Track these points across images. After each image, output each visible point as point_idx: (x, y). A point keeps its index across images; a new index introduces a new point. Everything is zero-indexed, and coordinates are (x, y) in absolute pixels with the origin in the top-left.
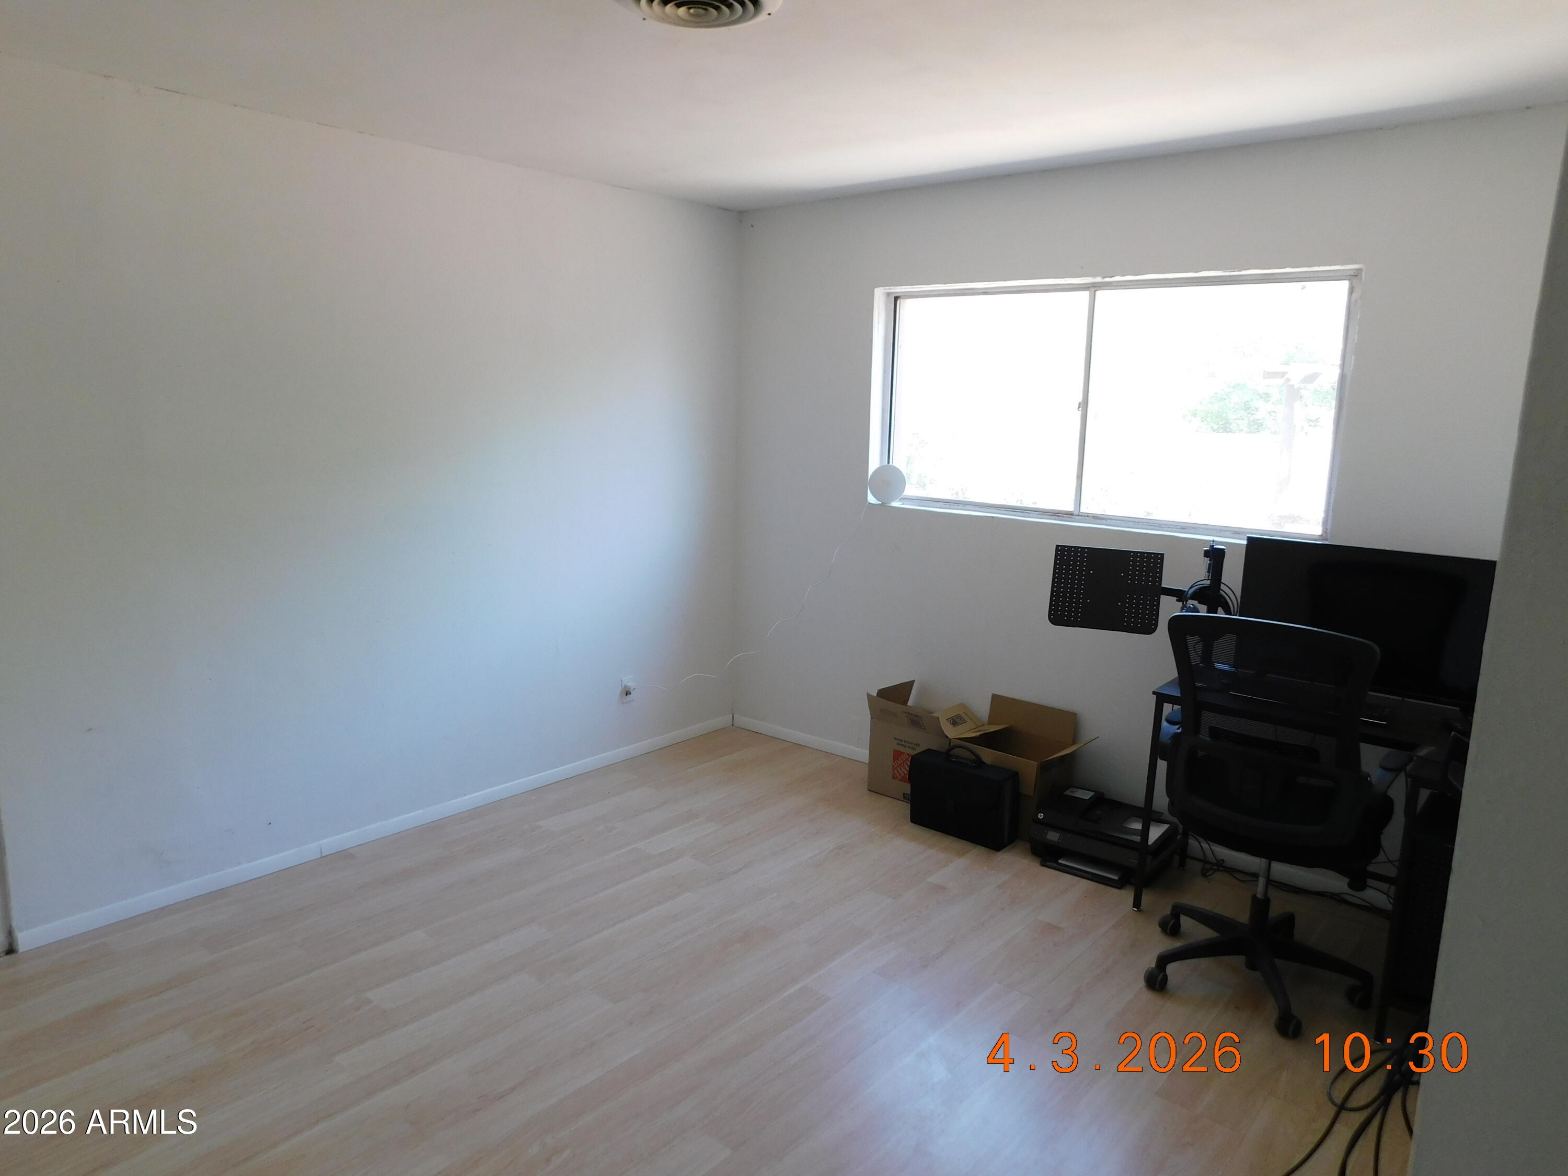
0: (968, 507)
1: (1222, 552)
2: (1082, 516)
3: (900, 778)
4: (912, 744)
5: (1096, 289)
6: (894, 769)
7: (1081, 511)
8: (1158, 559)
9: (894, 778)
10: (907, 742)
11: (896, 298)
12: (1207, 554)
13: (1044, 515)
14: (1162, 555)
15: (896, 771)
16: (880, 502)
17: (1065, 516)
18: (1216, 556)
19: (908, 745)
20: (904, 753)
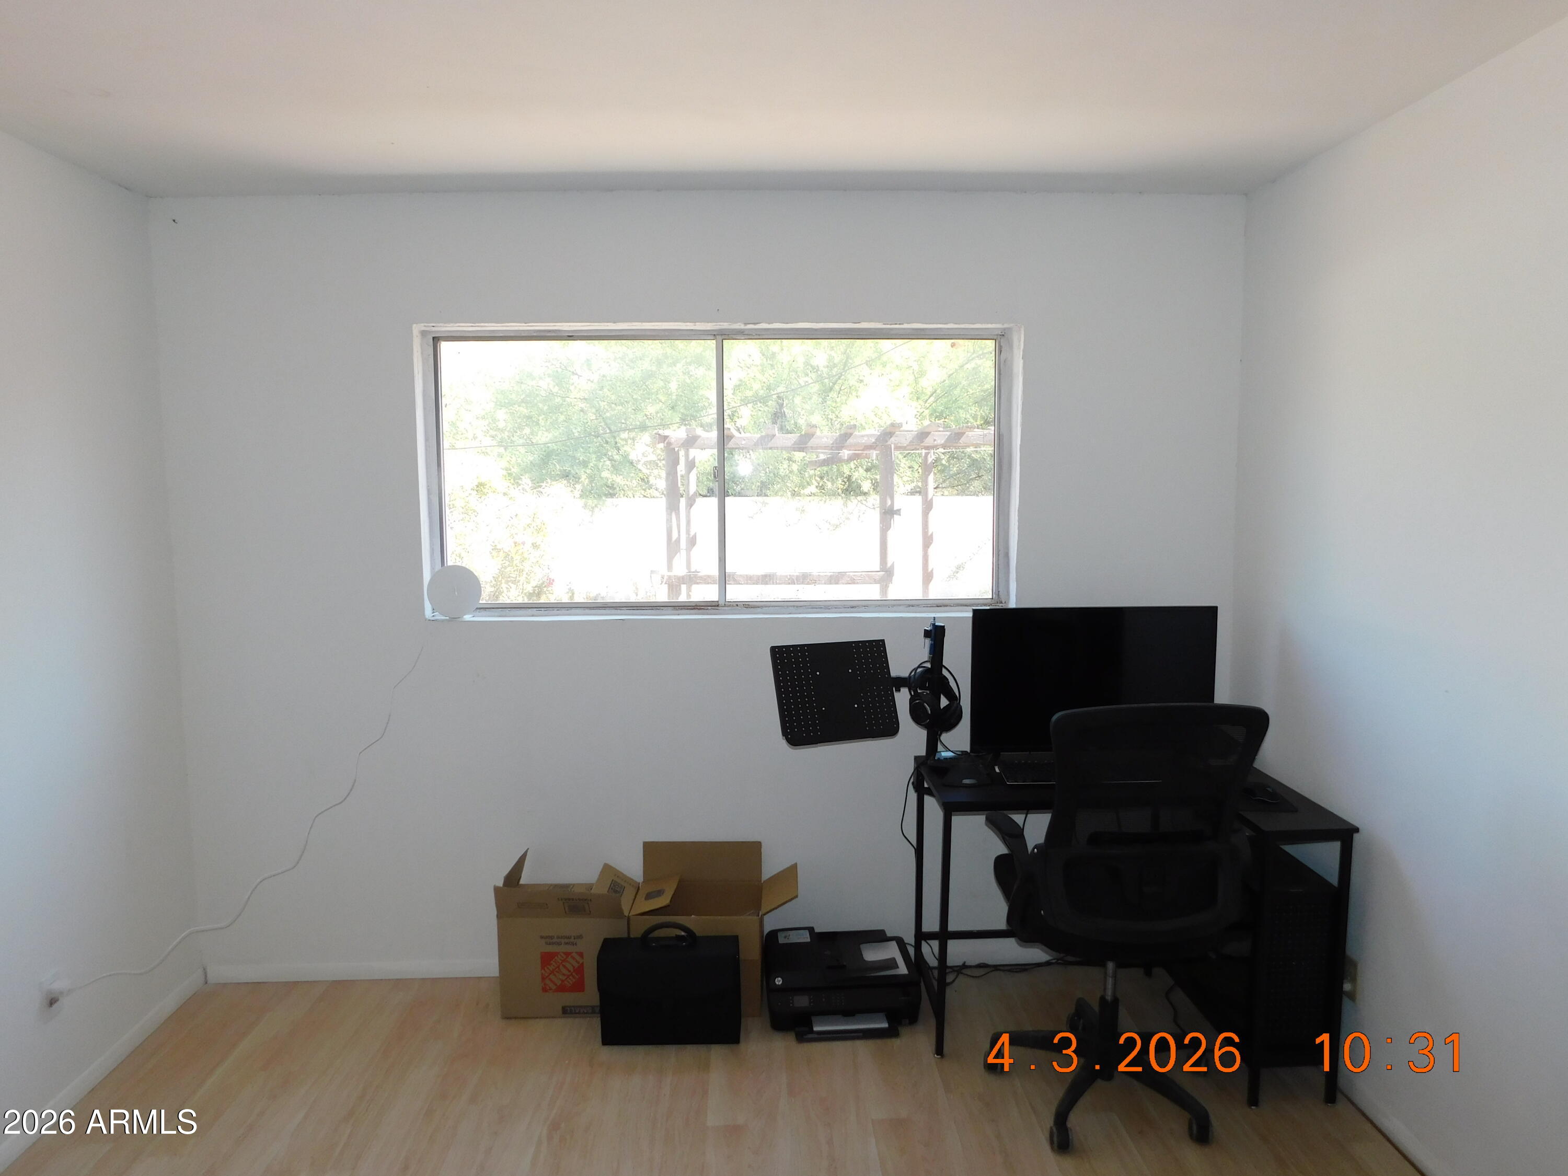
0: (573, 611)
1: (942, 629)
2: (729, 606)
3: (554, 987)
4: (569, 938)
5: (723, 337)
6: (543, 979)
7: (727, 600)
8: (878, 648)
9: (545, 990)
10: (562, 937)
11: (436, 340)
12: (927, 634)
13: (681, 609)
14: (883, 641)
15: (548, 982)
16: (448, 618)
17: (709, 608)
18: (936, 635)
19: (563, 941)
20: (559, 953)
